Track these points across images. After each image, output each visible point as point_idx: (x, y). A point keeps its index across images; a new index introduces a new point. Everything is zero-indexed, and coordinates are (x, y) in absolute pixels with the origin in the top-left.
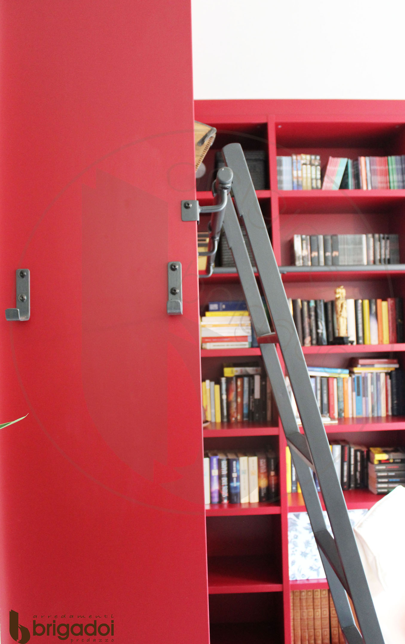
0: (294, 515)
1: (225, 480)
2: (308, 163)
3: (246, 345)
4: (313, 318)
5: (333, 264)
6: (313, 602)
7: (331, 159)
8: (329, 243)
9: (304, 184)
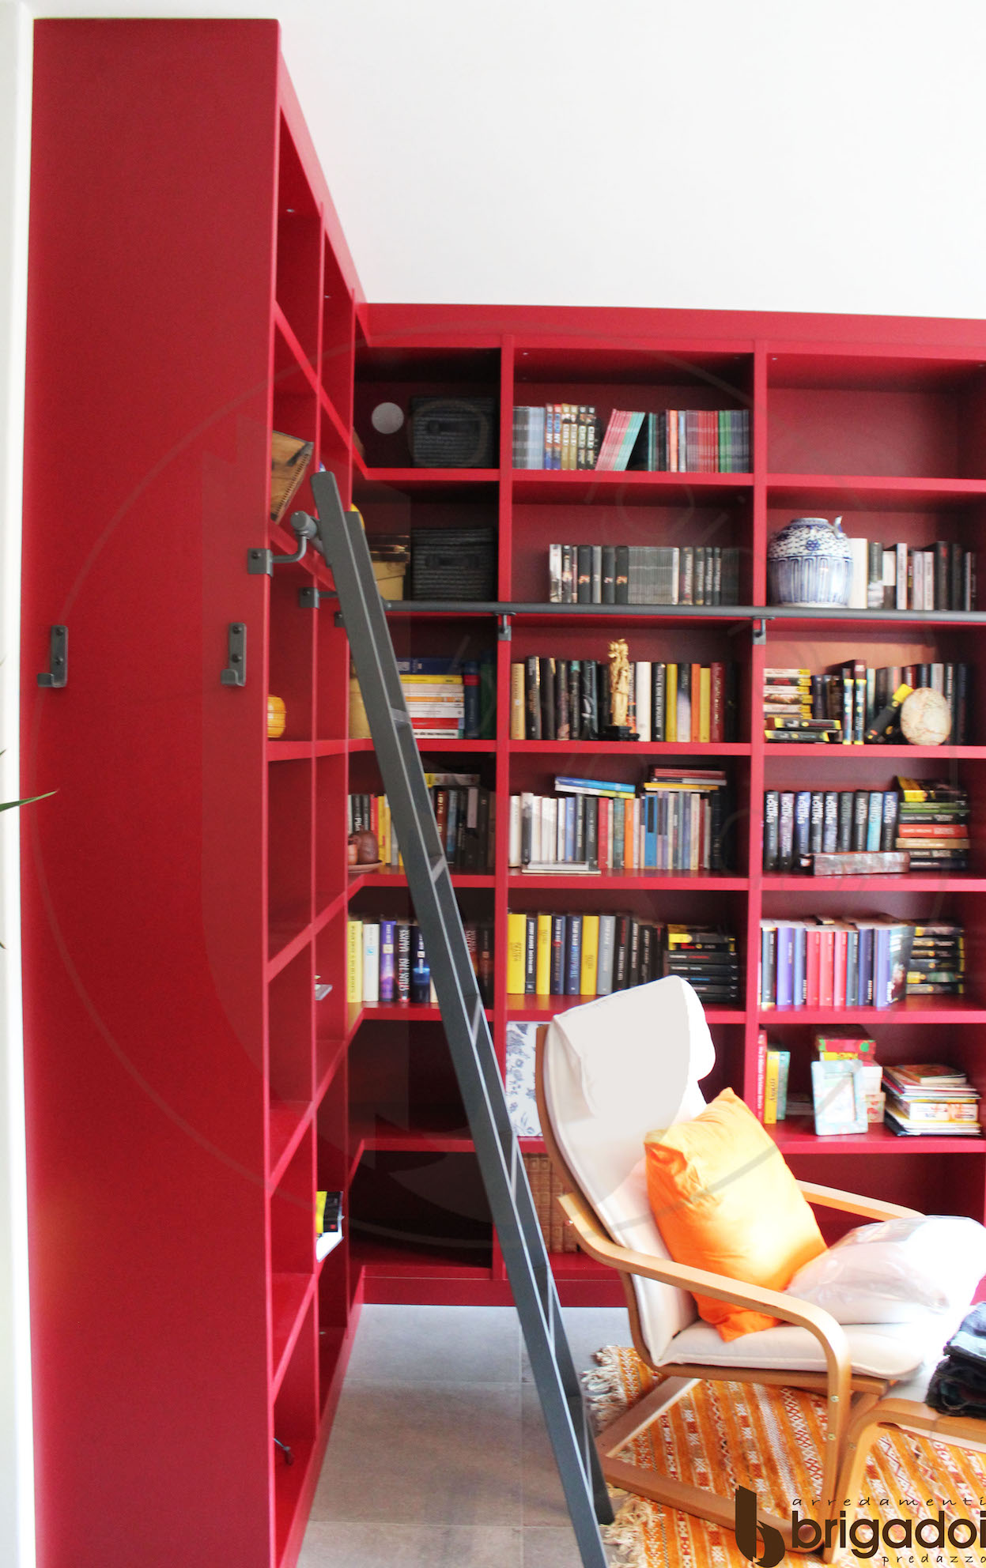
0: (518, 1025)
1: (404, 963)
2: (574, 419)
3: (455, 734)
4: (575, 692)
5: (617, 602)
6: (551, 1181)
7: (614, 411)
8: (613, 559)
9: (564, 458)
